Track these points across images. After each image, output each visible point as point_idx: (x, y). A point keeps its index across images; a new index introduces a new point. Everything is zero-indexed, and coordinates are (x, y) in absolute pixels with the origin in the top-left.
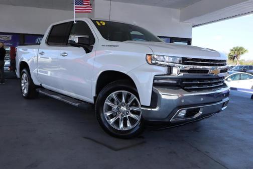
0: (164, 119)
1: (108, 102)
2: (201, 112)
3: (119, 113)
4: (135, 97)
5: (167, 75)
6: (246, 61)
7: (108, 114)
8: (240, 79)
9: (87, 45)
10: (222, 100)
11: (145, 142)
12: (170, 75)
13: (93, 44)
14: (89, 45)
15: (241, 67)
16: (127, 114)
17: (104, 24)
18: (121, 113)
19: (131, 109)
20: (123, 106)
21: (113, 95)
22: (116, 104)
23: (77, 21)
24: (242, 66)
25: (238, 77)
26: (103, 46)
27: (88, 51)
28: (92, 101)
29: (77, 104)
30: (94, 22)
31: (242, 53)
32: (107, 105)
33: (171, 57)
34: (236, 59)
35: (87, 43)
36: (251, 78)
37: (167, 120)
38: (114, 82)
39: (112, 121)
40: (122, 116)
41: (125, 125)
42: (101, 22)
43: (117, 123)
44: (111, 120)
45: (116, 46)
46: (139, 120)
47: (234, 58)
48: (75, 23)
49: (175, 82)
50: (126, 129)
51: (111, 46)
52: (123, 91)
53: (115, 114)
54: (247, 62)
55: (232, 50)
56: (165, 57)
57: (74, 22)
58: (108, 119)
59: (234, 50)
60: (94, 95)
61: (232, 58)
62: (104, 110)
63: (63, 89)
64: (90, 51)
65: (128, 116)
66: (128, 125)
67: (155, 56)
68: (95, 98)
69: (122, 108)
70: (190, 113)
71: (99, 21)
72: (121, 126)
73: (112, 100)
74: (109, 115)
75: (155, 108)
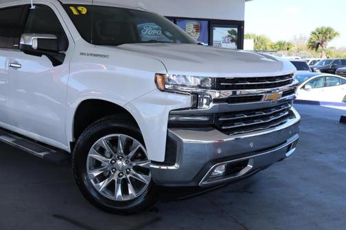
0: (189, 182)
1: (93, 155)
2: (250, 166)
3: (114, 172)
4: (140, 145)
5: (192, 108)
6: (337, 49)
7: (96, 174)
8: (325, 85)
9: (55, 52)
10: (286, 142)
11: (158, 219)
12: (196, 108)
13: (66, 50)
14: (57, 52)
15: (328, 62)
16: (128, 173)
17: (84, 11)
18: (118, 172)
19: (134, 164)
20: (121, 160)
21: (103, 141)
22: (109, 156)
23: (37, 5)
24: (331, 61)
25: (322, 82)
26: (82, 54)
27: (57, 62)
28: (68, 148)
29: (42, 154)
30: (67, 7)
31: (330, 38)
32: (93, 159)
33: (198, 77)
34: (320, 47)
35: (54, 48)
36: (343, 82)
37: (193, 184)
38: (103, 119)
39: (103, 185)
40: (119, 175)
41: (125, 191)
42: (80, 8)
43: (111, 188)
44: (101, 184)
45: (105, 56)
46: (147, 183)
47: (317, 47)
48: (33, 7)
49: (206, 119)
50: (127, 199)
51: (95, 55)
52: (119, 135)
53: (108, 173)
54: (339, 51)
55: (314, 33)
56: (189, 78)
57: (30, 5)
58: (96, 182)
59: (317, 33)
60: (70, 138)
61: (315, 46)
62: (88, 168)
63: (16, 126)
64: (61, 63)
65: (128, 176)
66: (130, 192)
67: (171, 78)
68: (72, 144)
69: (119, 162)
70: (232, 169)
71: (76, 6)
72: (119, 193)
73: (101, 151)
74: (97, 176)
75: (173, 165)
